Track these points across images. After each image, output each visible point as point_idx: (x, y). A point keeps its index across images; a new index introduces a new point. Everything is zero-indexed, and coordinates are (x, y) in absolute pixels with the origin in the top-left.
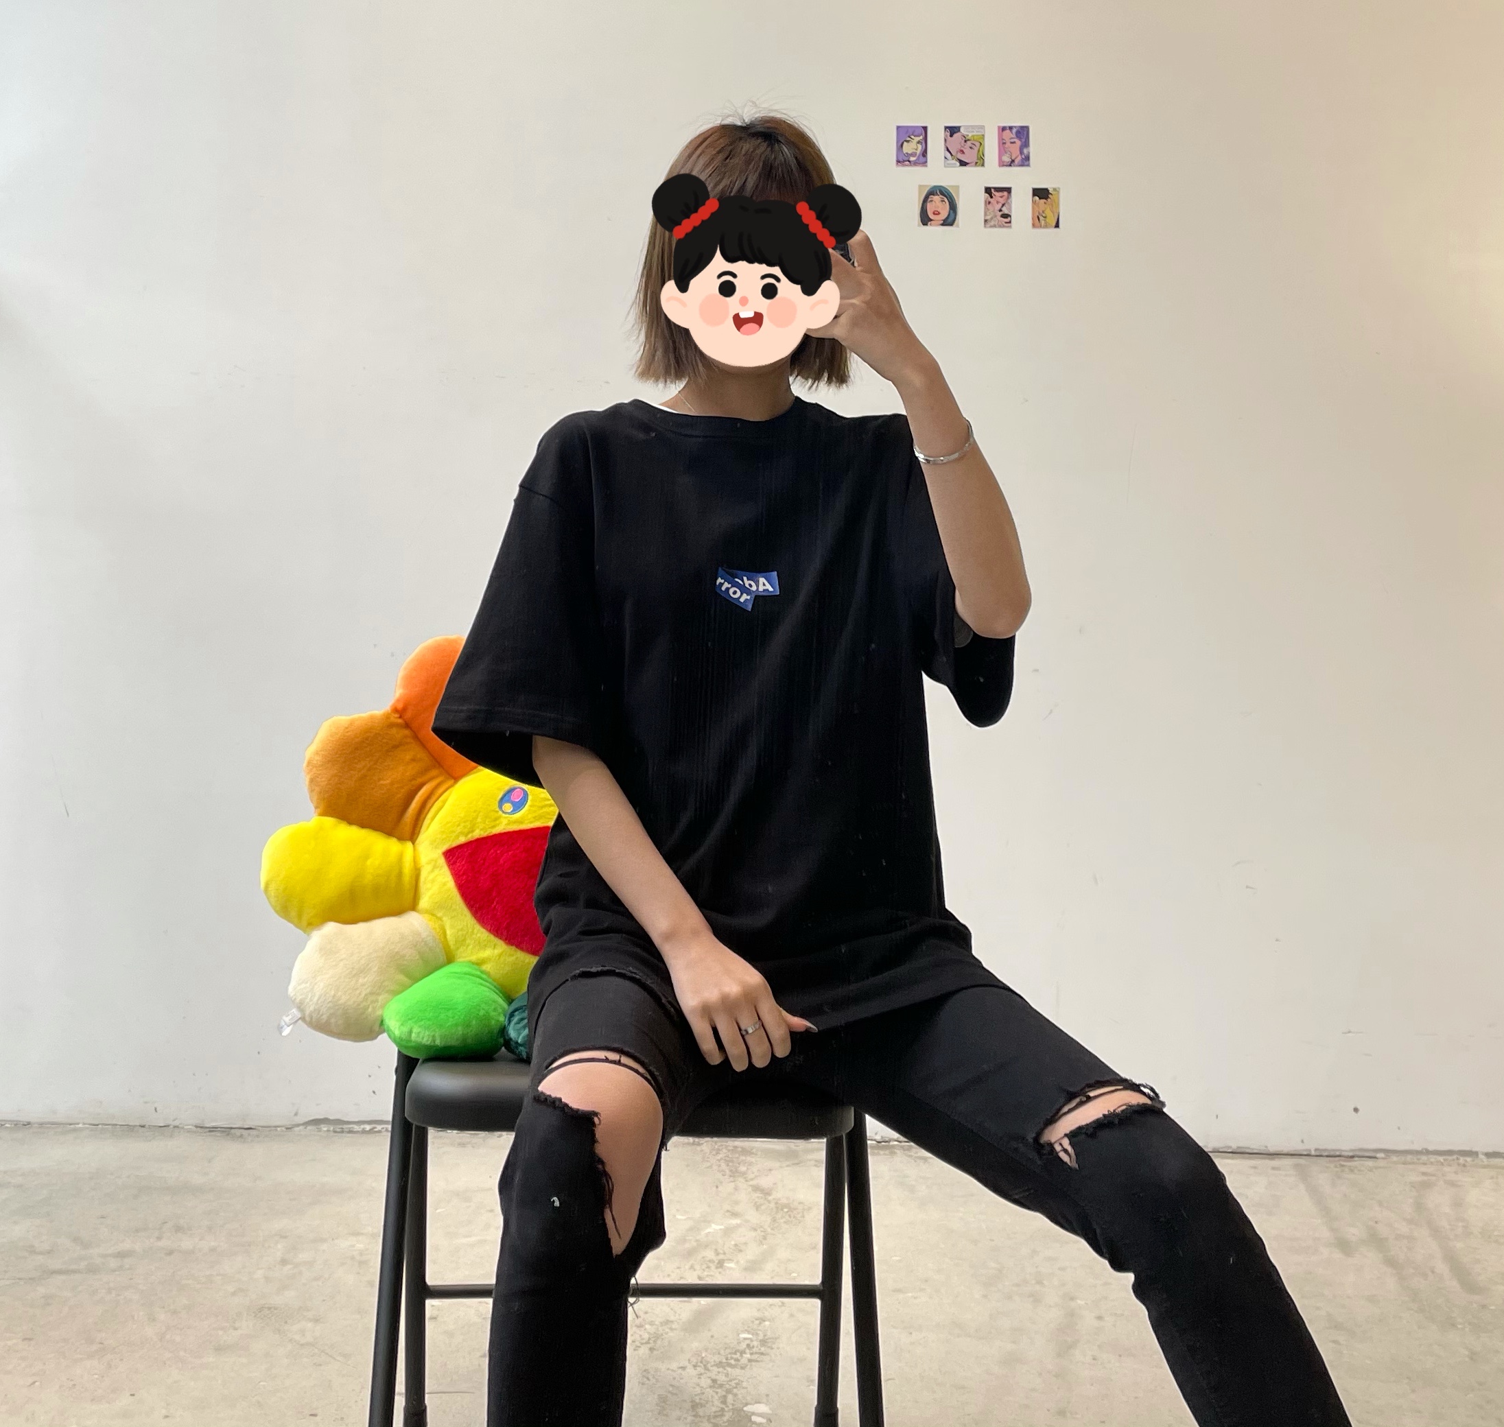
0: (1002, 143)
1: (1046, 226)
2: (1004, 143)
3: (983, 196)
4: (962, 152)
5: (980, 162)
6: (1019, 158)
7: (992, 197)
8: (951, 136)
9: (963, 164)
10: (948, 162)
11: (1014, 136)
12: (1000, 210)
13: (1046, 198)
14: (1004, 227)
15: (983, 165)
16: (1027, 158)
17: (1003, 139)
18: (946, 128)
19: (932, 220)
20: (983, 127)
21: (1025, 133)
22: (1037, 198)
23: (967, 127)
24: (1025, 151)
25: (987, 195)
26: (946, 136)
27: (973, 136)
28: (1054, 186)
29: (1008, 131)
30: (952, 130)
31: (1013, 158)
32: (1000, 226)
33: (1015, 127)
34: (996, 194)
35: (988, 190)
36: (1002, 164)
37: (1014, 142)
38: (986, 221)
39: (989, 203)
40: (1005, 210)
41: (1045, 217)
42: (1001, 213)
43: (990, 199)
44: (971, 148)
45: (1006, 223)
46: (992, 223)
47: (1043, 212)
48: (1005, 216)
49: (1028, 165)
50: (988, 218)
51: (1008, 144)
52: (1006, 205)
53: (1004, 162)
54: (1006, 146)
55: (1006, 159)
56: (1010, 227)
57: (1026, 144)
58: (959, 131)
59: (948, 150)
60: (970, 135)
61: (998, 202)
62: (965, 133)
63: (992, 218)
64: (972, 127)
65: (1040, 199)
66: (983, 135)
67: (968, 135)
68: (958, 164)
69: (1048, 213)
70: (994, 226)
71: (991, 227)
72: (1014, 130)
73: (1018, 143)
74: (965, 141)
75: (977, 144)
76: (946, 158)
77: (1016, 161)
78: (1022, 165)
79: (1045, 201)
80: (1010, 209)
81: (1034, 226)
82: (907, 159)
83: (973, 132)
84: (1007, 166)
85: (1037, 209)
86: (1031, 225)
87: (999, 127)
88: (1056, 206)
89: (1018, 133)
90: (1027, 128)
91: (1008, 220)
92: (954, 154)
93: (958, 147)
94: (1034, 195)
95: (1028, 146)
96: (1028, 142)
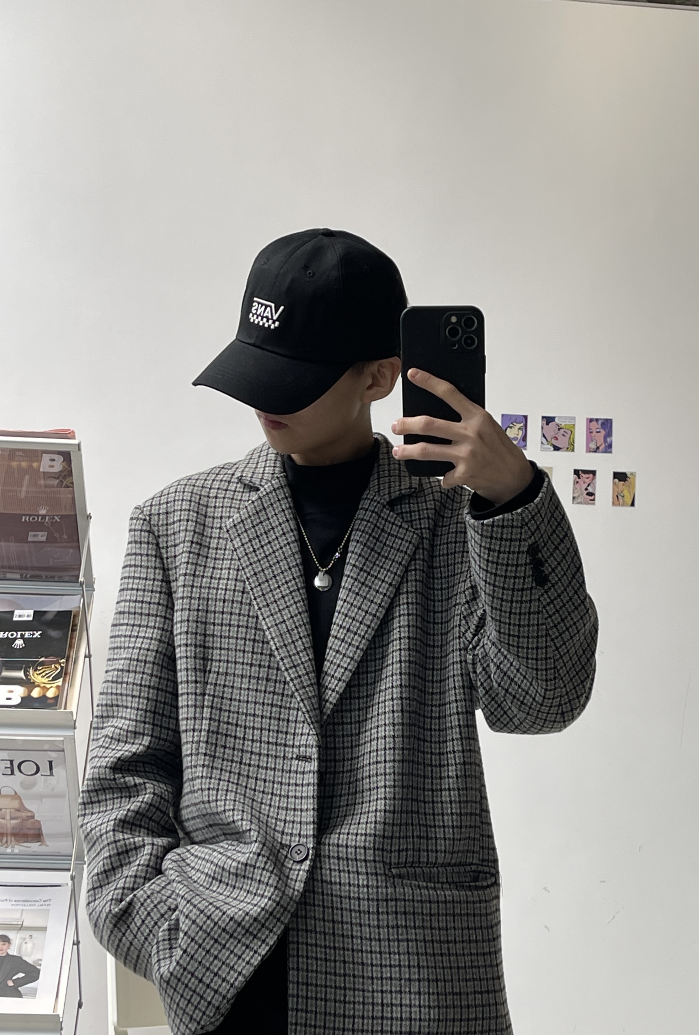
0: (590, 432)
1: (624, 505)
2: (591, 432)
3: (572, 476)
4: (557, 439)
5: (571, 447)
6: (603, 446)
8: (547, 424)
9: (556, 448)
10: (544, 446)
11: (600, 427)
12: (586, 489)
13: (624, 481)
14: (589, 504)
15: (573, 450)
16: (610, 446)
17: (590, 429)
18: (543, 417)
20: (574, 418)
21: (609, 424)
22: (617, 480)
23: (560, 418)
24: (608, 440)
25: (575, 476)
26: (543, 424)
27: (565, 425)
28: (632, 470)
29: (594, 423)
30: (548, 420)
31: (598, 446)
32: (585, 504)
33: (600, 419)
34: (583, 475)
35: (576, 472)
36: (589, 450)
37: (599, 432)
38: (574, 498)
39: (577, 482)
40: (590, 489)
41: (623, 497)
42: (587, 491)
43: (578, 480)
44: (563, 435)
45: (591, 500)
46: (579, 500)
48: (591, 494)
49: (611, 452)
50: (576, 495)
51: (594, 433)
52: (591, 485)
53: (590, 448)
54: (593, 435)
55: (593, 446)
56: (594, 504)
57: (609, 434)
58: (554, 421)
59: (544, 436)
60: (563, 424)
61: (584, 482)
62: (559, 423)
63: (579, 496)
64: (565, 417)
65: (620, 481)
66: (574, 425)
67: (561, 425)
68: (552, 449)
69: (626, 493)
70: (581, 503)
71: (578, 503)
72: (600, 422)
73: (603, 433)
74: (559, 429)
75: (570, 431)
76: (542, 443)
77: (601, 448)
78: (606, 452)
79: (623, 483)
80: (594, 488)
81: (614, 504)
83: (565, 422)
84: (593, 452)
85: (616, 489)
86: (611, 503)
87: (587, 419)
88: (632, 487)
89: (603, 424)
90: (611, 420)
91: (592, 498)
92: (549, 440)
93: (553, 434)
94: (614, 477)
95: (611, 435)
96: (611, 432)
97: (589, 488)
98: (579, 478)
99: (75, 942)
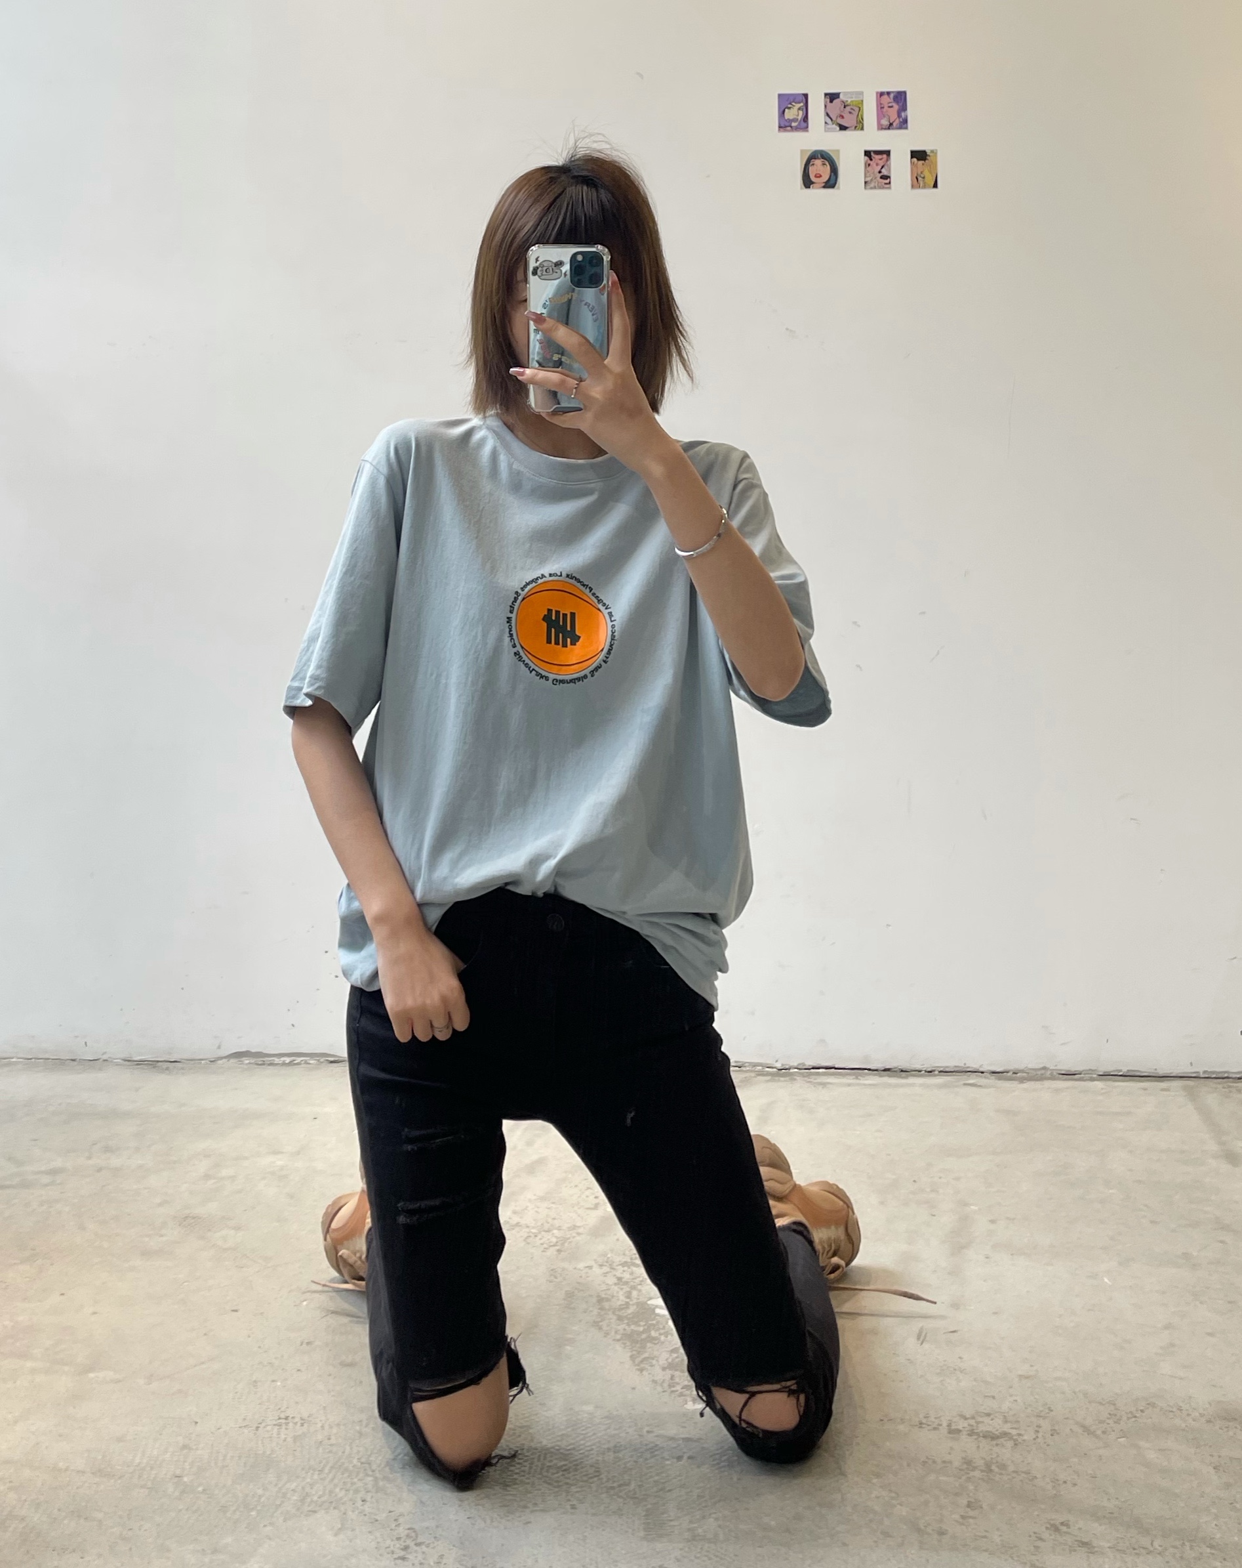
0: (880, 107)
1: (924, 187)
2: (883, 108)
3: (863, 158)
4: (842, 117)
5: (860, 126)
6: (897, 121)
8: (831, 101)
9: (843, 128)
10: (829, 126)
11: (892, 101)
12: (880, 172)
13: (924, 159)
14: (883, 188)
15: (862, 129)
16: (905, 121)
17: (881, 104)
18: (826, 95)
19: (813, 183)
20: (862, 93)
21: (903, 97)
22: (915, 160)
23: (846, 93)
24: (903, 114)
25: (866, 158)
26: (826, 102)
27: (852, 101)
28: (932, 148)
29: (886, 96)
30: (832, 97)
31: (891, 122)
32: (880, 188)
33: (893, 92)
34: (876, 156)
35: (868, 153)
36: (881, 127)
37: (892, 107)
38: (866, 183)
39: (869, 165)
40: (884, 172)
41: (924, 178)
42: (882, 174)
43: (869, 162)
44: (850, 113)
45: (886, 184)
46: (872, 185)
48: (886, 177)
49: (906, 128)
50: (866, 180)
51: (886, 108)
52: (886, 167)
53: (882, 125)
54: (884, 110)
55: (885, 122)
56: (890, 188)
57: (904, 108)
58: (839, 97)
59: (828, 115)
60: (849, 100)
61: (877, 165)
62: (845, 99)
63: (872, 180)
64: (852, 93)
65: (918, 160)
66: (862, 101)
67: (847, 101)
68: (838, 128)
69: (926, 173)
70: (875, 188)
71: (871, 188)
72: (892, 96)
73: (896, 107)
74: (845, 107)
75: (859, 107)
76: (826, 123)
77: (894, 124)
78: (900, 128)
79: (923, 162)
80: (889, 171)
81: (913, 187)
82: (787, 124)
83: (852, 98)
84: (885, 129)
85: (915, 170)
86: (909, 187)
87: (877, 93)
88: (934, 167)
89: (896, 97)
90: (905, 93)
91: (887, 181)
92: (834, 119)
93: (838, 112)
94: (912, 157)
95: (906, 109)
96: (906, 105)
97: (883, 170)
98: (871, 160)
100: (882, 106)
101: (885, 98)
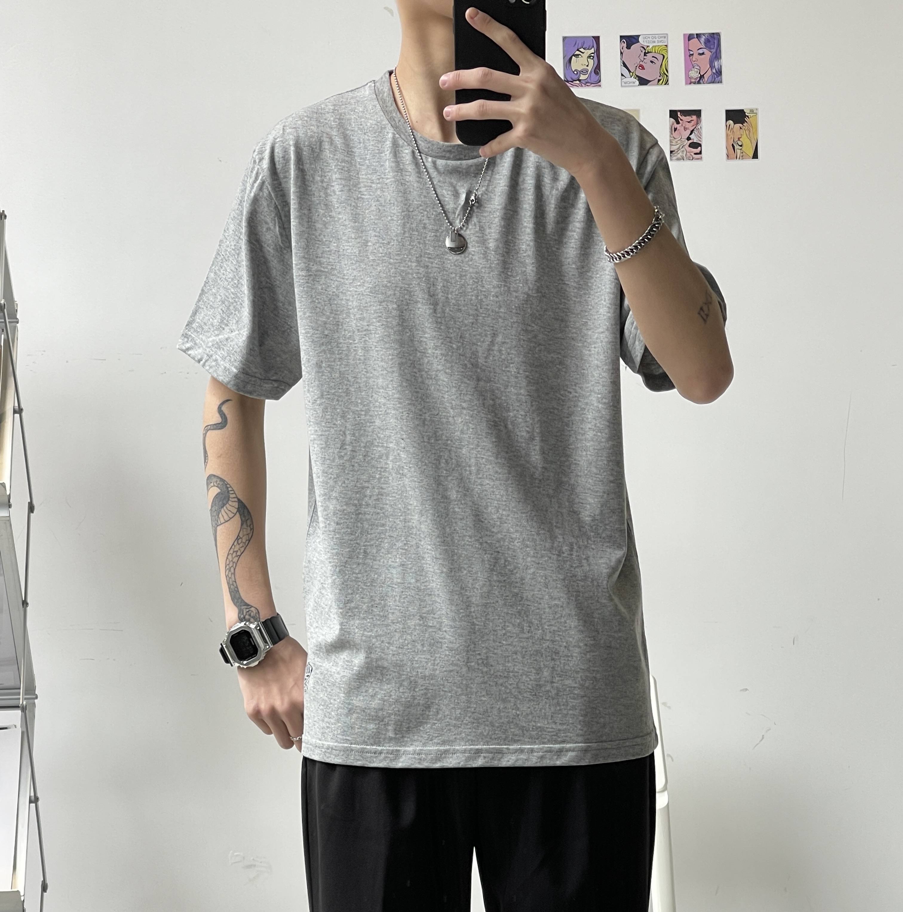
0: (689, 55)
1: (742, 157)
2: (692, 55)
3: (668, 120)
4: (643, 68)
5: (664, 79)
6: (709, 73)
7: (678, 123)
8: (628, 47)
9: (643, 82)
10: (625, 80)
11: (703, 45)
12: (689, 139)
13: (743, 122)
14: (694, 159)
15: (667, 83)
16: (719, 73)
17: (689, 50)
18: (622, 37)
20: (665, 36)
21: (716, 42)
22: (731, 122)
23: (646, 36)
24: (716, 63)
25: (672, 120)
26: (622, 48)
27: (653, 46)
28: (752, 107)
29: (695, 40)
30: (630, 41)
31: (702, 74)
32: (690, 159)
33: (704, 34)
34: (683, 118)
35: (673, 114)
37: (703, 54)
38: (671, 152)
39: (676, 129)
40: (694, 138)
41: (742, 145)
42: (690, 141)
43: (676, 125)
44: (652, 62)
45: (695, 154)
46: (679, 156)
47: (739, 139)
48: (696, 145)
49: (721, 82)
50: (674, 148)
51: (696, 56)
52: (695, 131)
53: (691, 78)
54: (694, 58)
55: (694, 74)
56: (701, 159)
57: (717, 56)
58: (638, 41)
59: (625, 65)
60: (651, 45)
61: (685, 129)
62: (646, 44)
63: (679, 148)
64: (654, 36)
65: (736, 122)
66: (666, 46)
67: (648, 46)
68: (638, 82)
69: (745, 140)
70: (682, 159)
71: (678, 159)
72: (703, 39)
73: (709, 54)
74: (645, 54)
75: (661, 56)
76: (622, 75)
77: (707, 77)
78: (713, 83)
79: (741, 125)
80: (700, 136)
81: (729, 157)
82: (575, 77)
83: (655, 42)
84: (695, 83)
85: (731, 137)
86: (725, 156)
87: (684, 35)
88: (753, 131)
89: (707, 42)
90: (718, 34)
91: (697, 150)
92: (632, 70)
93: (638, 61)
94: (727, 120)
95: (721, 58)
96: (720, 51)
97: (692, 136)
99: (33, 798)
100: (691, 53)
101: (695, 43)
